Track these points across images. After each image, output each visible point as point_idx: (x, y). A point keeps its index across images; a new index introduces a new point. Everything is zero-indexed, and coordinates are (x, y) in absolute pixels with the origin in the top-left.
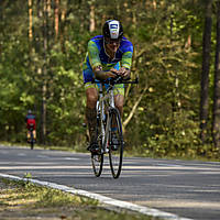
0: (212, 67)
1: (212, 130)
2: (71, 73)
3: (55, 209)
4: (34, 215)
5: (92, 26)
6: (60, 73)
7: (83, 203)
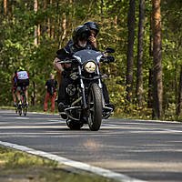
0: (136, 40)
1: (136, 92)
2: (18, 45)
3: (23, 170)
5: (36, 6)
6: (8, 45)
7: (45, 164)
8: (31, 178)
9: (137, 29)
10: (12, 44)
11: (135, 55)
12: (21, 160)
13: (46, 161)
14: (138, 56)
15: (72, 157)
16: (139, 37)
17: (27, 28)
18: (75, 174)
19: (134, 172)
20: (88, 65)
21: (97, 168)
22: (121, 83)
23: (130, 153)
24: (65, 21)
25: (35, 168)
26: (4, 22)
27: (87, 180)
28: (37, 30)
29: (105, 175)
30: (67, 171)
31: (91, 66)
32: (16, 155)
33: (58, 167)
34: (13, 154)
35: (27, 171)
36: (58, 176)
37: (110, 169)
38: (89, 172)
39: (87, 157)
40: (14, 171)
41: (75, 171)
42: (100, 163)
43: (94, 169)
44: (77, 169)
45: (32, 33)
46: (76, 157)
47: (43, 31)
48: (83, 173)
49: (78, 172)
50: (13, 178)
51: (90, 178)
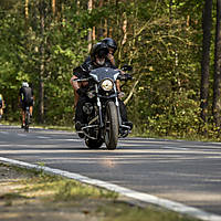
0: (213, 45)
2: (69, 53)
4: (55, 210)
5: (90, 4)
6: (56, 52)
7: (102, 195)
8: (86, 213)
9: (213, 32)
10: (62, 51)
11: (211, 63)
12: (74, 191)
13: (105, 192)
14: (215, 65)
15: (135, 187)
16: (216, 41)
17: (79, 31)
18: (139, 208)
19: (211, 206)
20: (104, 83)
21: (167, 201)
22: (193, 97)
23: (207, 183)
24: (125, 22)
25: (91, 201)
26: (52, 24)
27: (154, 215)
28: (92, 33)
29: (176, 209)
30: (129, 205)
31: (107, 85)
32: (67, 184)
33: (119, 199)
34: (64, 183)
35: (82, 203)
36: (119, 210)
37: (182, 202)
38: (157, 205)
39: (153, 187)
40: (66, 203)
41: (139, 204)
42: (169, 195)
43: (162, 202)
44: (142, 202)
45: (86, 37)
46: (141, 187)
47: (99, 35)
48: (150, 207)
49: (143, 205)
50: (65, 211)
51: (158, 212)
